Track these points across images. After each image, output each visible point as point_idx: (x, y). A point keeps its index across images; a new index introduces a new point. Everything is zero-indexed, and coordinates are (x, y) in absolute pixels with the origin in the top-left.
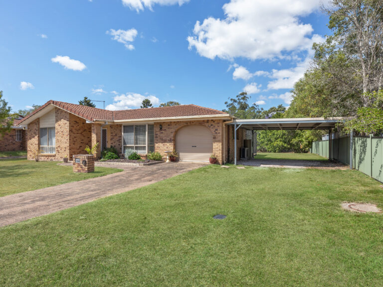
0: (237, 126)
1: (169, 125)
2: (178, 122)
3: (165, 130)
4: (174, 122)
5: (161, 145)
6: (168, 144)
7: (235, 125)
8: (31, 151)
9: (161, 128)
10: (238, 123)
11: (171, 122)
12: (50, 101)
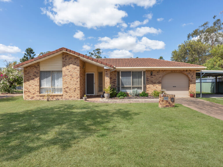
0: (203, 74)
1: (158, 72)
2: (165, 70)
3: (155, 75)
4: (162, 70)
5: (151, 86)
6: (157, 85)
7: (201, 74)
8: (29, 91)
9: (151, 74)
10: (203, 72)
11: (159, 70)
12: (62, 48)
